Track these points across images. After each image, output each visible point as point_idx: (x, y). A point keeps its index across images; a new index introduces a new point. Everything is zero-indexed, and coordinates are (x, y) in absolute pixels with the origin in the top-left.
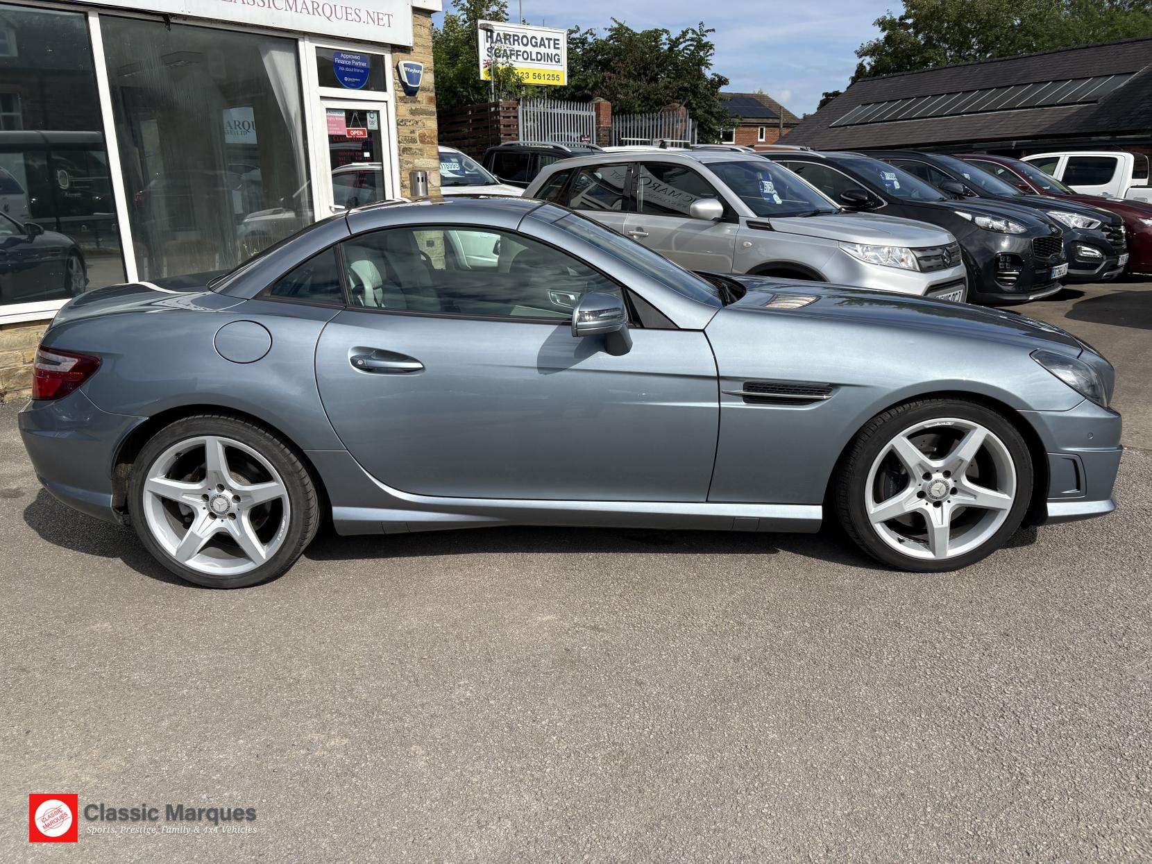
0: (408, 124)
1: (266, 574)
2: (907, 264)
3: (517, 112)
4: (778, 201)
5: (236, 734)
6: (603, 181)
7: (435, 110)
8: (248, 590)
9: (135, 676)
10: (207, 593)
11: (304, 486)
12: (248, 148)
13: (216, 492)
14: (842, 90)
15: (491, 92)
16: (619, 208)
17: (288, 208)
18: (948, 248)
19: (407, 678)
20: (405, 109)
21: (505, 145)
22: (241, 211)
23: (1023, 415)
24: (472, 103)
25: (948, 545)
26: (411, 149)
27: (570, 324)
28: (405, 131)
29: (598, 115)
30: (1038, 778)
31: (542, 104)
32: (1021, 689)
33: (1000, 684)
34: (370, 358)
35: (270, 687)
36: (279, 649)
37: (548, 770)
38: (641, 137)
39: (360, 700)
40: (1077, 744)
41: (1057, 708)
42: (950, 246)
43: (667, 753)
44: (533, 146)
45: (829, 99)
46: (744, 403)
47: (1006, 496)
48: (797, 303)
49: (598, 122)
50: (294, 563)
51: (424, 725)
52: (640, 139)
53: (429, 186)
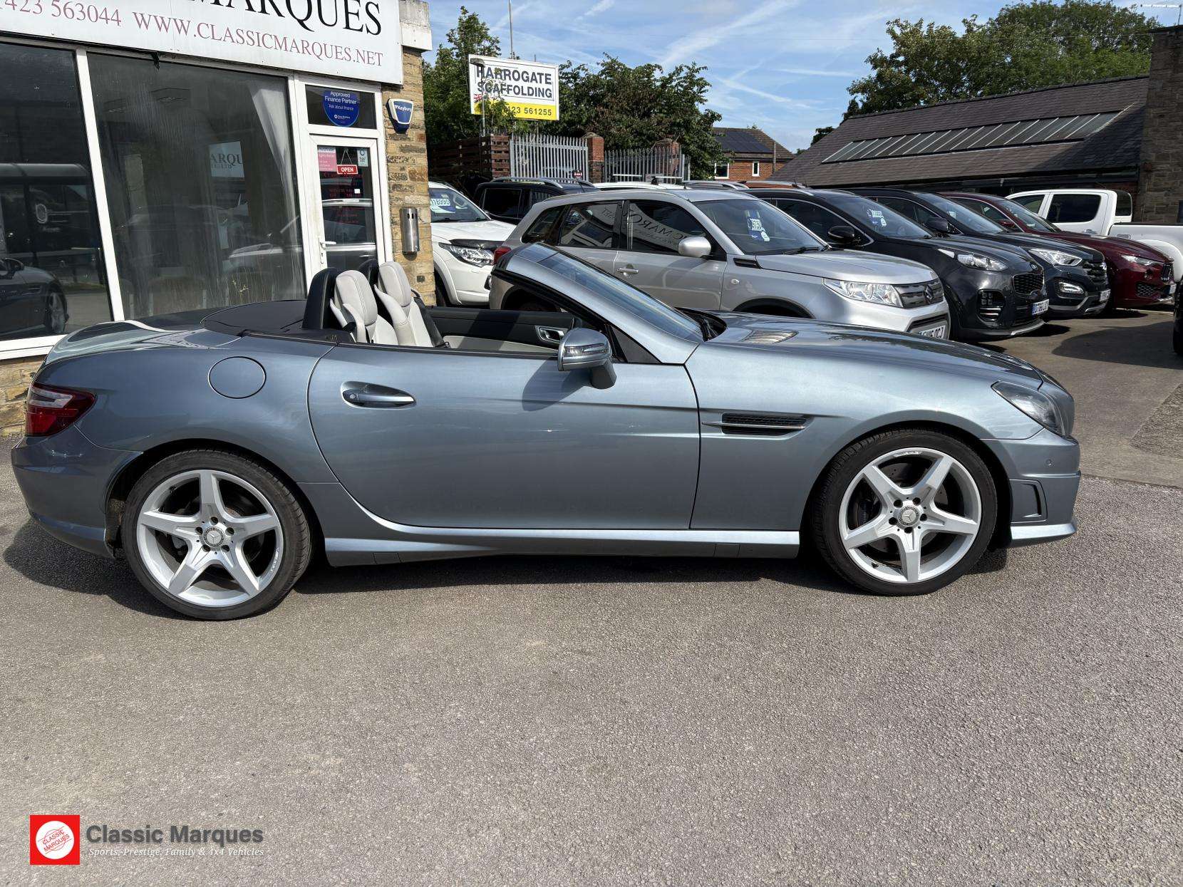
0: (398, 161)
1: (259, 605)
2: (890, 300)
3: (509, 146)
4: (767, 239)
5: (234, 756)
6: (593, 218)
7: (425, 147)
8: (241, 622)
9: (131, 704)
10: (200, 625)
11: (297, 518)
12: (234, 182)
13: (210, 524)
14: (835, 126)
15: (482, 125)
16: (610, 245)
17: (276, 244)
18: (930, 285)
19: (399, 701)
20: (395, 146)
21: (496, 181)
22: (227, 247)
23: (986, 443)
24: (463, 137)
25: (919, 570)
26: (401, 185)
27: (556, 359)
28: (396, 168)
29: (590, 150)
30: (994, 780)
31: (534, 139)
32: (982, 701)
33: (962, 696)
34: (362, 392)
35: (265, 712)
36: (274, 677)
37: (535, 783)
38: (634, 174)
39: (354, 722)
40: (1032, 750)
41: (1015, 718)
42: (932, 283)
43: (649, 765)
44: (525, 182)
45: (822, 134)
46: (723, 434)
47: (971, 522)
48: (774, 338)
49: (591, 157)
50: (286, 594)
51: (416, 744)
52: (632, 175)
53: (419, 223)
